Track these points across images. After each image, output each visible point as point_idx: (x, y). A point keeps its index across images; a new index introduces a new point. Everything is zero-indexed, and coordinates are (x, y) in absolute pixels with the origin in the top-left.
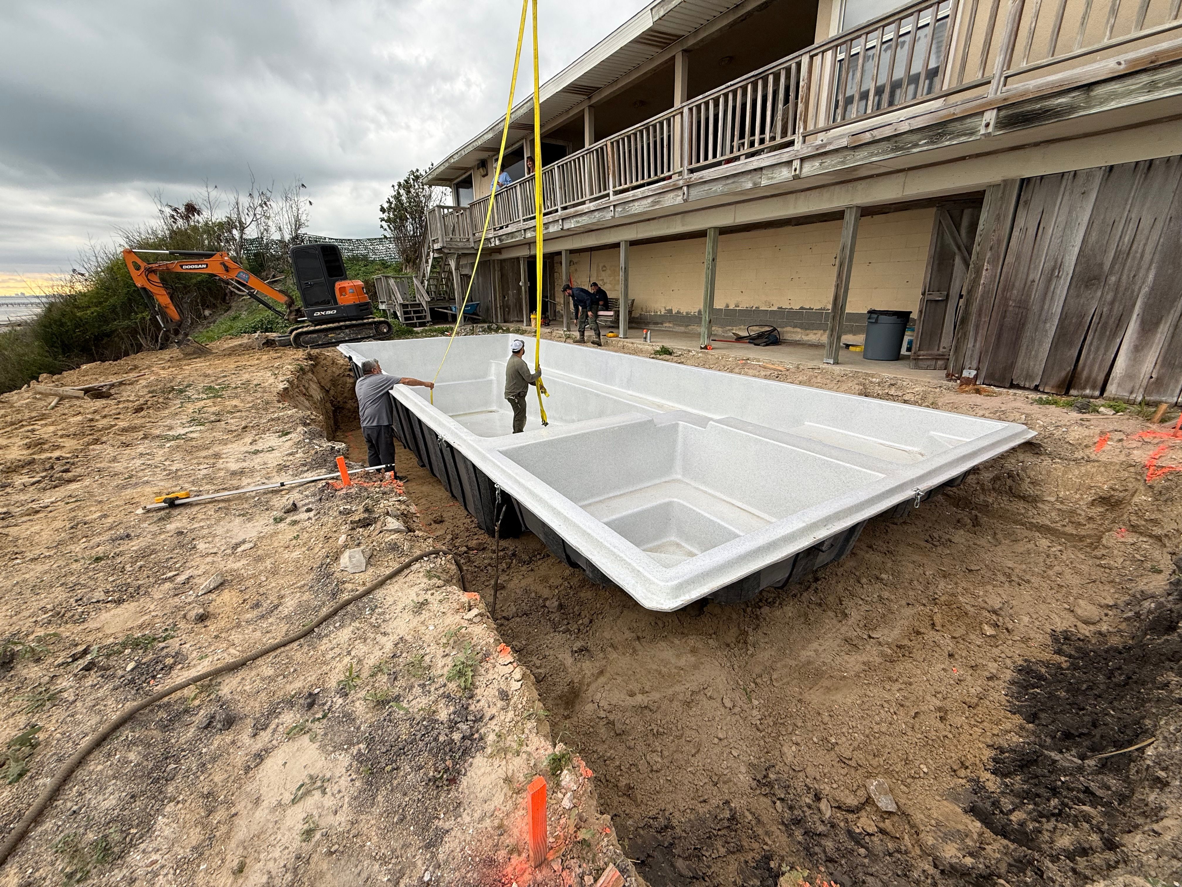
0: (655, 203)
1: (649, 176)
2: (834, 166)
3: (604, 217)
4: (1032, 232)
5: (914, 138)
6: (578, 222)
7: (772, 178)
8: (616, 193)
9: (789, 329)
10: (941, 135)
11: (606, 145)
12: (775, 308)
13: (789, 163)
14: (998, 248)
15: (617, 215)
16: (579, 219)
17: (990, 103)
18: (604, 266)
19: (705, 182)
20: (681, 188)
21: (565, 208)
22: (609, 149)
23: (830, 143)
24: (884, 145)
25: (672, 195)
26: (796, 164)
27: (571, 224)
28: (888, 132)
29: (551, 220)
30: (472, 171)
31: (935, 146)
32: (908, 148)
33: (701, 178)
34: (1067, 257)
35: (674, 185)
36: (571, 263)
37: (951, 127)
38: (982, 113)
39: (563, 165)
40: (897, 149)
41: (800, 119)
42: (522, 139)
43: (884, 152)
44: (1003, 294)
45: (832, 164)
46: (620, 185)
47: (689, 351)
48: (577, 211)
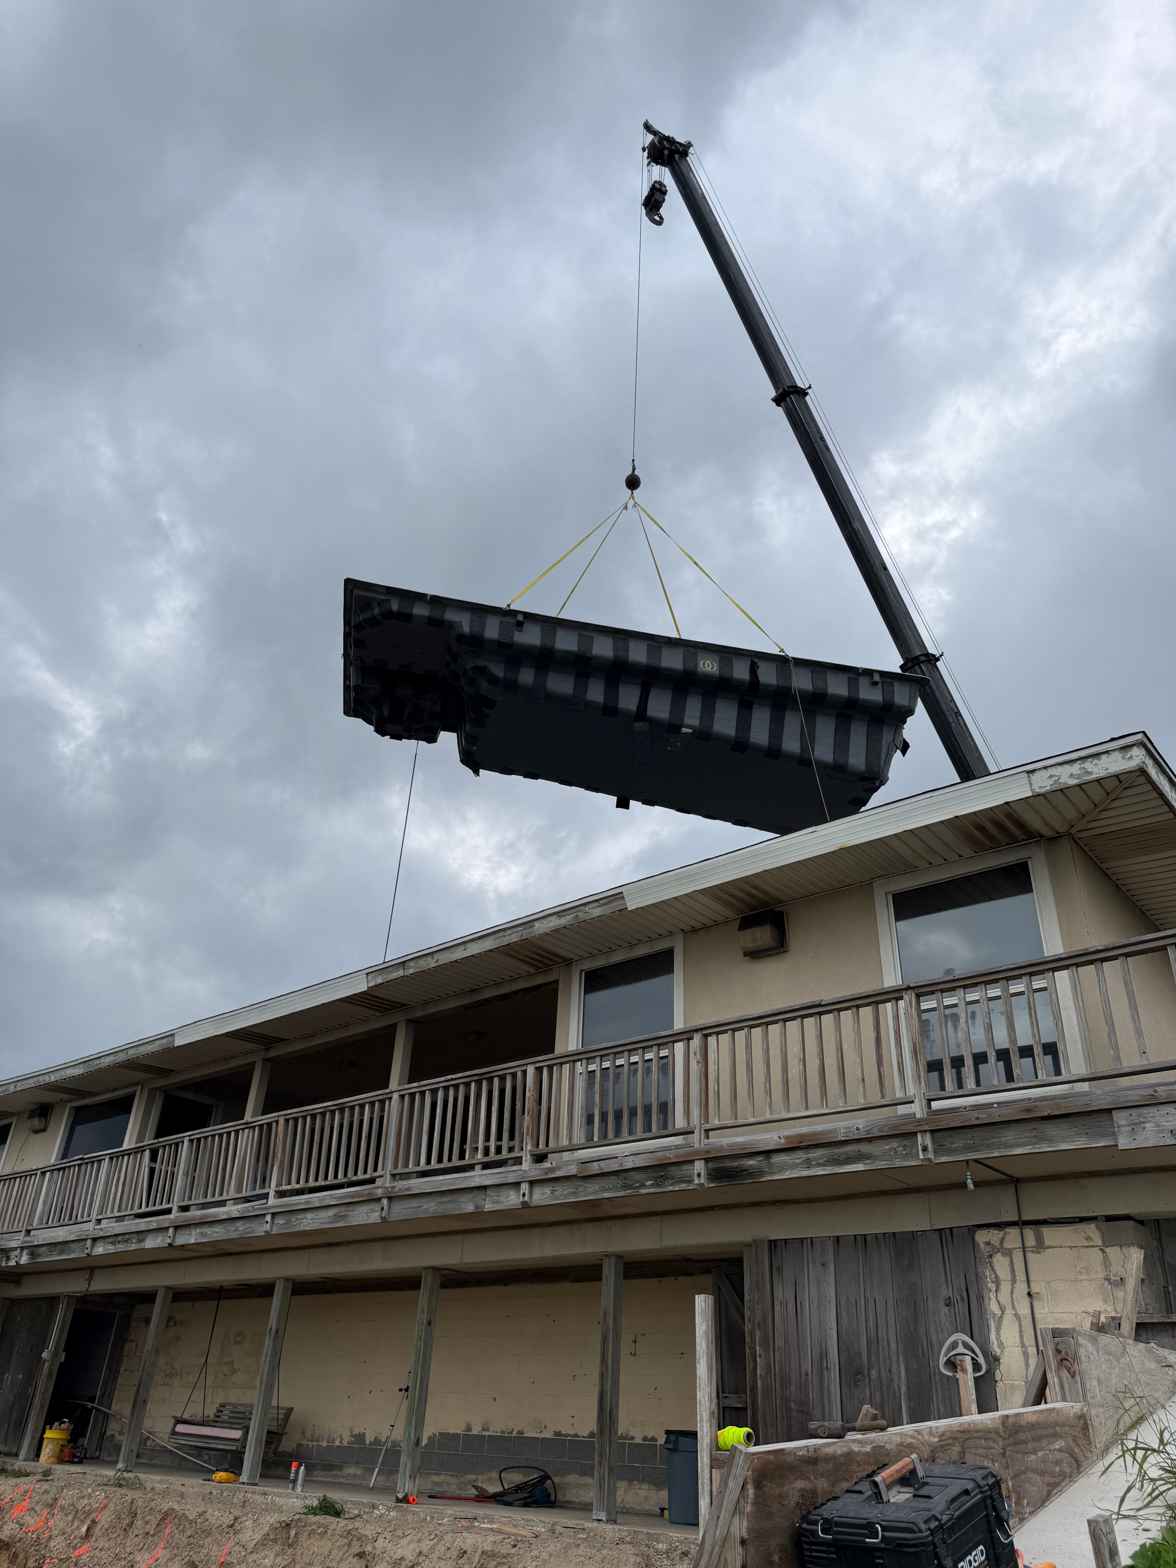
0: (338, 1217)
1: (336, 1176)
2: (566, 1196)
3: (253, 1231)
4: (791, 1306)
5: (640, 1176)
6: (203, 1235)
7: (498, 1202)
8: (281, 1194)
9: (572, 1478)
10: (664, 1178)
11: (277, 1122)
12: (548, 1435)
13: (517, 1185)
14: (765, 1325)
15: (275, 1231)
16: (208, 1230)
17: (697, 1152)
18: (241, 1333)
19: (414, 1196)
20: (379, 1200)
21: (185, 1209)
22: (281, 1128)
23: (559, 1168)
24: (613, 1180)
25: (364, 1209)
26: (525, 1187)
27: (190, 1238)
28: (613, 1166)
29: (154, 1226)
30: (14, 1120)
31: (661, 1190)
32: (637, 1188)
33: (408, 1189)
34: (829, 1343)
35: (370, 1194)
36: (170, 1321)
37: (674, 1171)
38: (692, 1162)
39: (199, 1140)
40: (626, 1187)
41: (527, 1134)
42: (136, 1084)
43: (614, 1189)
44: (782, 1392)
45: (564, 1194)
46: (289, 1184)
47: (374, 1507)
48: (205, 1216)
